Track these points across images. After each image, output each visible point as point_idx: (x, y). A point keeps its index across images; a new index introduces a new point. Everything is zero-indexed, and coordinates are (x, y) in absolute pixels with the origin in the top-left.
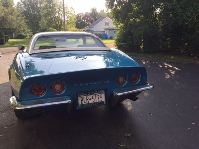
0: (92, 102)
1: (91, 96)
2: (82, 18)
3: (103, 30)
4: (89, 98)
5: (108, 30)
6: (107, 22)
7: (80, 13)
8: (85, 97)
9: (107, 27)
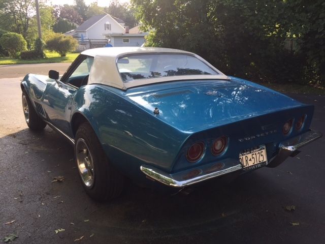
0: (252, 164)
1: (251, 154)
2: (59, 14)
3: (104, 38)
4: (249, 159)
5: (112, 37)
6: (108, 23)
7: (56, 6)
8: (244, 157)
9: (108, 32)
